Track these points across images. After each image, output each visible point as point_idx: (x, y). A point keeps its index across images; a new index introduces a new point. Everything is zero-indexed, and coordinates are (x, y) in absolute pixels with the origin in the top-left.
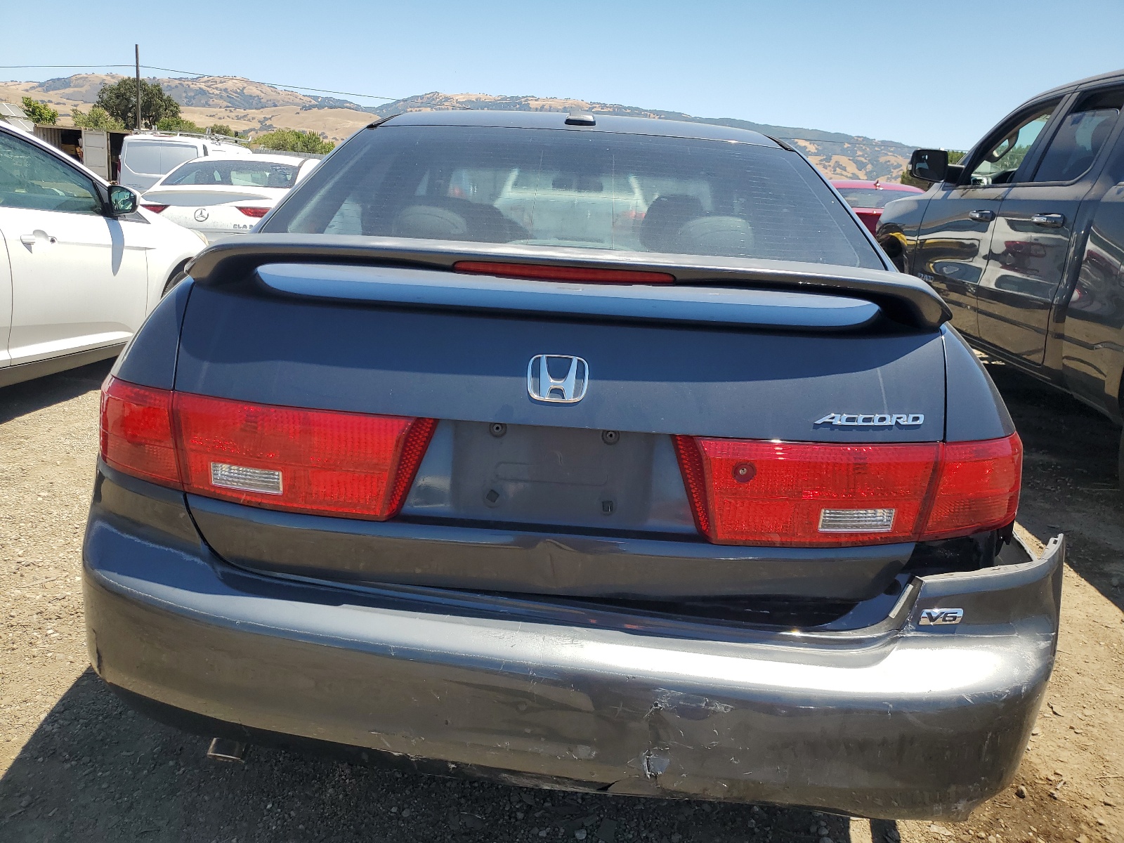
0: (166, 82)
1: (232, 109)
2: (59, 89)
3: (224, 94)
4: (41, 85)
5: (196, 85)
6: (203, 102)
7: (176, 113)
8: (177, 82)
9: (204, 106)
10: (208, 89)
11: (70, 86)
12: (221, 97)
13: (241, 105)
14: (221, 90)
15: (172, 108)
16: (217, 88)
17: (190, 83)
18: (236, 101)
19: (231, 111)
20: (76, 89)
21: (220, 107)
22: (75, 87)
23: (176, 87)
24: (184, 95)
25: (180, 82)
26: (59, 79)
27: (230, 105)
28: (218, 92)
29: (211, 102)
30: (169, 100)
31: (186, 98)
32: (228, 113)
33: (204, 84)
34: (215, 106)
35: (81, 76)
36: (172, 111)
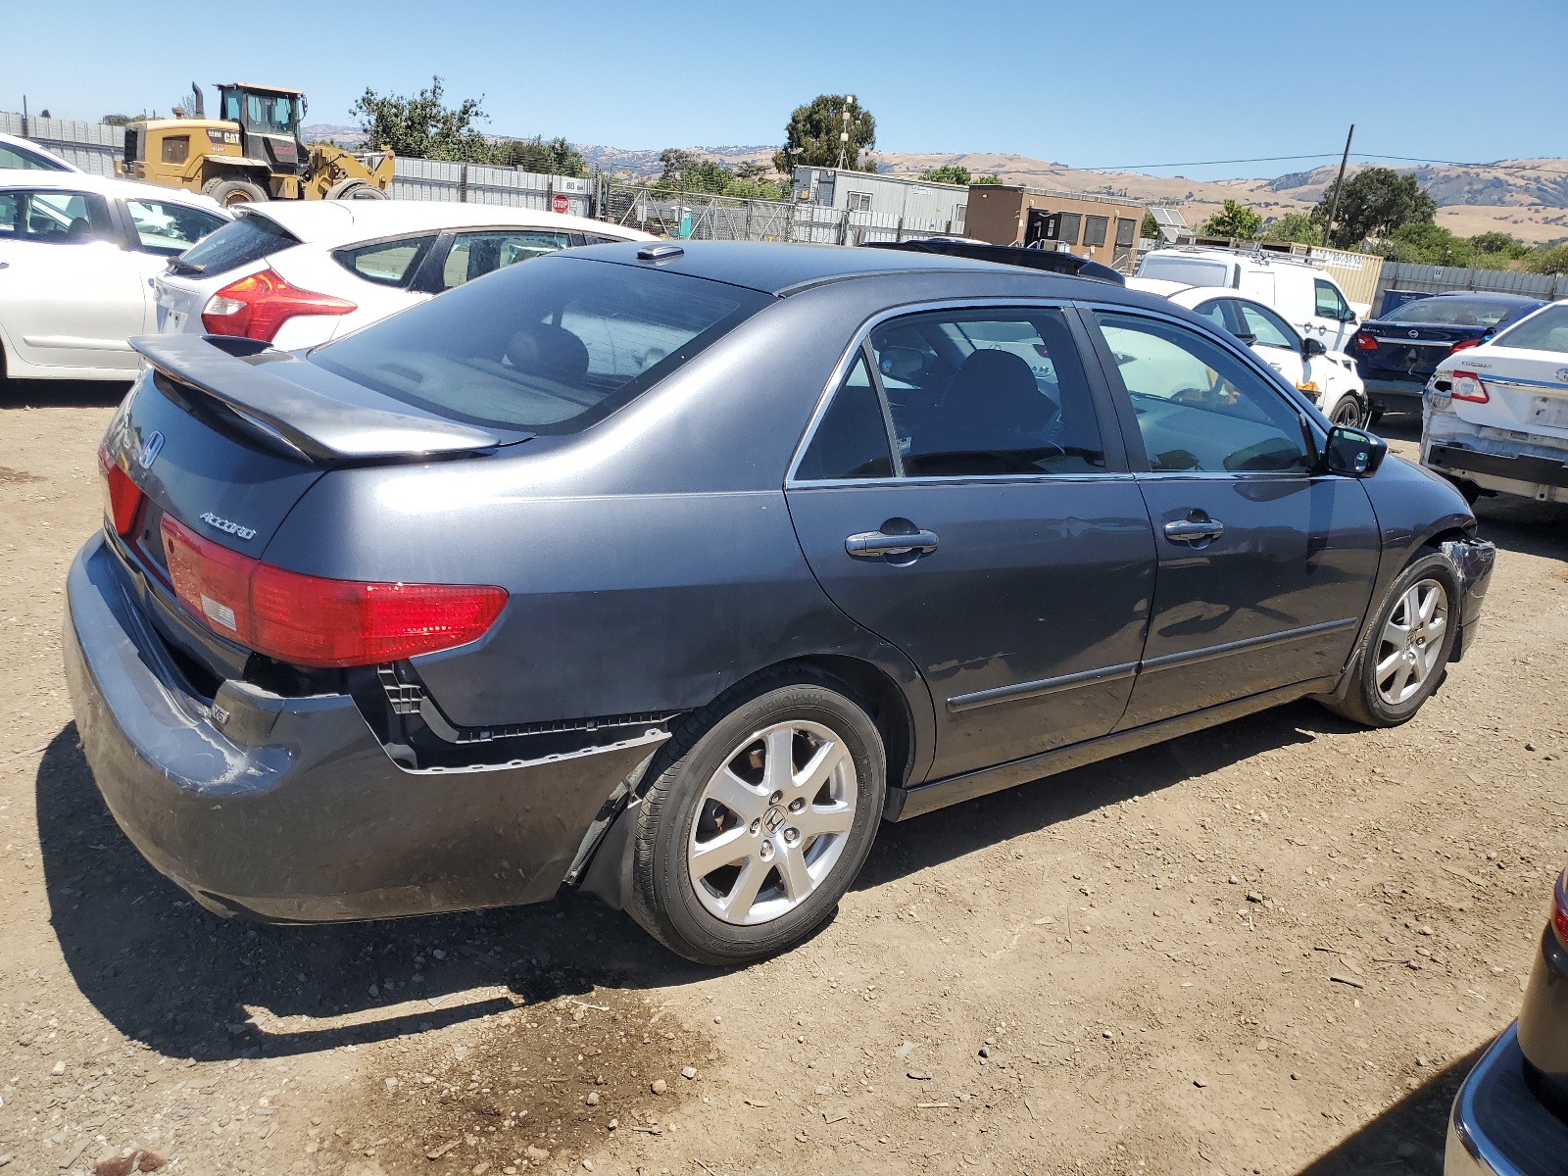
0: (1445, 171)
1: (1540, 208)
2: (1291, 187)
3: (1533, 185)
4: (1271, 183)
5: (1489, 172)
6: (1495, 197)
7: (1430, 215)
8: (1461, 170)
9: (1494, 204)
10: (1508, 178)
11: (1306, 183)
12: (1527, 190)
13: (1556, 201)
14: (1529, 179)
15: (1424, 209)
16: (1522, 177)
17: (1480, 171)
18: (1551, 194)
19: (1537, 211)
20: (1313, 187)
21: (1521, 205)
22: (1313, 183)
23: (1458, 177)
24: (1467, 188)
25: (1464, 169)
26: (1295, 175)
27: (1538, 201)
28: (1522, 182)
29: (1507, 198)
30: (1424, 197)
31: (1468, 192)
32: (1531, 214)
33: (1504, 170)
34: (1511, 204)
35: (1325, 169)
36: (1423, 213)
